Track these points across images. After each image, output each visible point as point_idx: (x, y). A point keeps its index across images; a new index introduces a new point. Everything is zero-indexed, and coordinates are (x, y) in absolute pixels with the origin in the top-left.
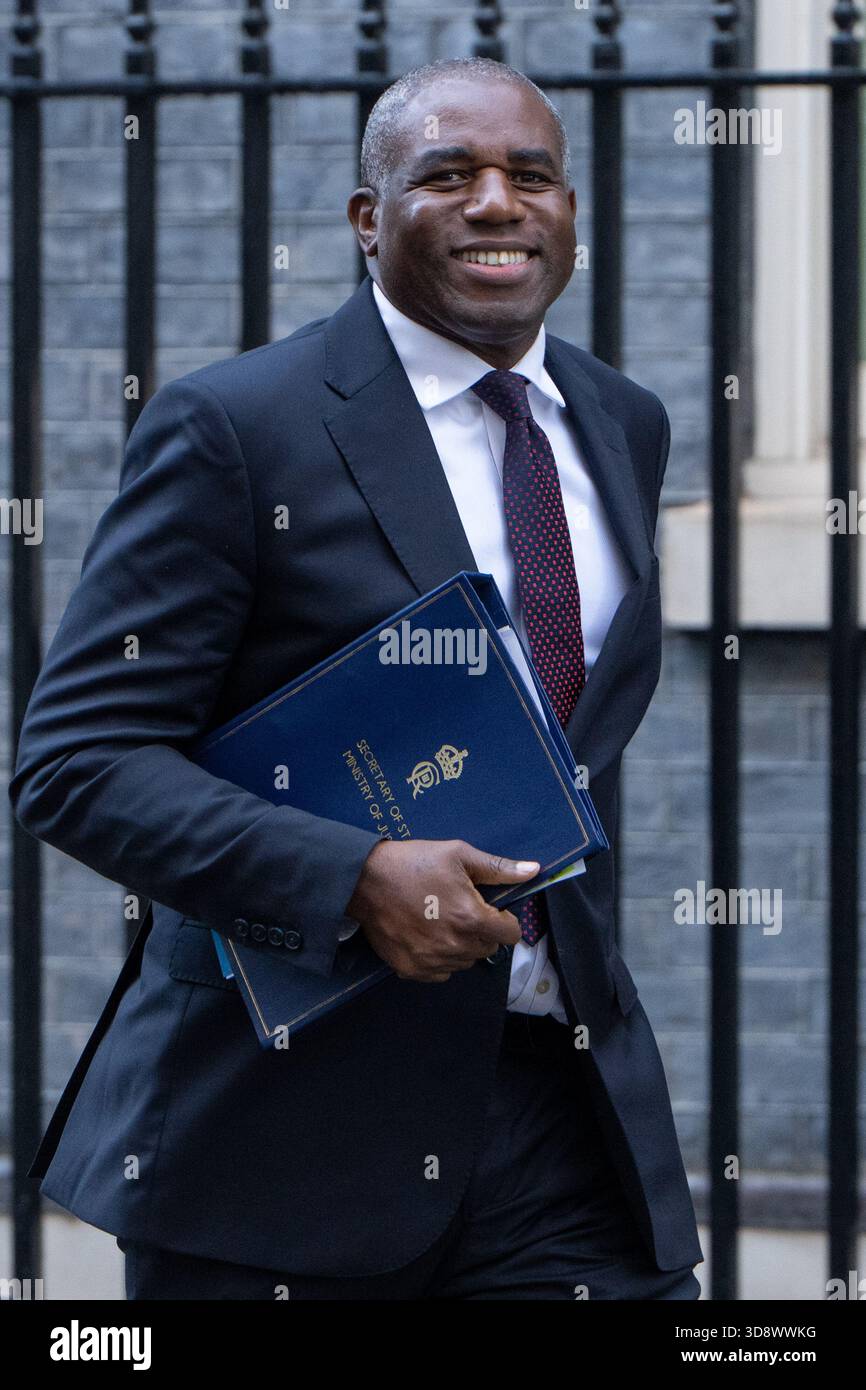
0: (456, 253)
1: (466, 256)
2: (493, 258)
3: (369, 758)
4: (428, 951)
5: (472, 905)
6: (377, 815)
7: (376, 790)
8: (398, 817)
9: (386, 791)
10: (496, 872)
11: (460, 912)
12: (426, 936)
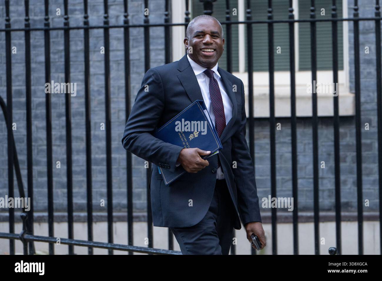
0: (201, 49)
1: (203, 50)
2: (207, 50)
3: (183, 134)
4: (192, 168)
5: (199, 159)
6: (184, 144)
7: (184, 139)
8: (187, 144)
9: (186, 140)
10: (203, 153)
11: (197, 160)
12: (192, 165)
